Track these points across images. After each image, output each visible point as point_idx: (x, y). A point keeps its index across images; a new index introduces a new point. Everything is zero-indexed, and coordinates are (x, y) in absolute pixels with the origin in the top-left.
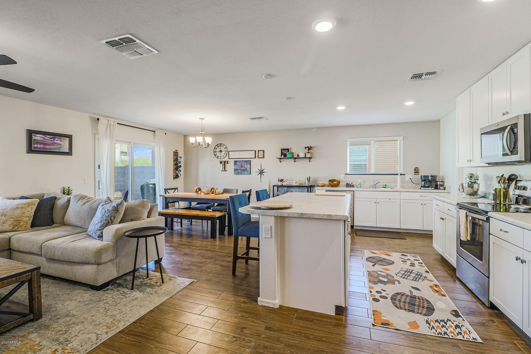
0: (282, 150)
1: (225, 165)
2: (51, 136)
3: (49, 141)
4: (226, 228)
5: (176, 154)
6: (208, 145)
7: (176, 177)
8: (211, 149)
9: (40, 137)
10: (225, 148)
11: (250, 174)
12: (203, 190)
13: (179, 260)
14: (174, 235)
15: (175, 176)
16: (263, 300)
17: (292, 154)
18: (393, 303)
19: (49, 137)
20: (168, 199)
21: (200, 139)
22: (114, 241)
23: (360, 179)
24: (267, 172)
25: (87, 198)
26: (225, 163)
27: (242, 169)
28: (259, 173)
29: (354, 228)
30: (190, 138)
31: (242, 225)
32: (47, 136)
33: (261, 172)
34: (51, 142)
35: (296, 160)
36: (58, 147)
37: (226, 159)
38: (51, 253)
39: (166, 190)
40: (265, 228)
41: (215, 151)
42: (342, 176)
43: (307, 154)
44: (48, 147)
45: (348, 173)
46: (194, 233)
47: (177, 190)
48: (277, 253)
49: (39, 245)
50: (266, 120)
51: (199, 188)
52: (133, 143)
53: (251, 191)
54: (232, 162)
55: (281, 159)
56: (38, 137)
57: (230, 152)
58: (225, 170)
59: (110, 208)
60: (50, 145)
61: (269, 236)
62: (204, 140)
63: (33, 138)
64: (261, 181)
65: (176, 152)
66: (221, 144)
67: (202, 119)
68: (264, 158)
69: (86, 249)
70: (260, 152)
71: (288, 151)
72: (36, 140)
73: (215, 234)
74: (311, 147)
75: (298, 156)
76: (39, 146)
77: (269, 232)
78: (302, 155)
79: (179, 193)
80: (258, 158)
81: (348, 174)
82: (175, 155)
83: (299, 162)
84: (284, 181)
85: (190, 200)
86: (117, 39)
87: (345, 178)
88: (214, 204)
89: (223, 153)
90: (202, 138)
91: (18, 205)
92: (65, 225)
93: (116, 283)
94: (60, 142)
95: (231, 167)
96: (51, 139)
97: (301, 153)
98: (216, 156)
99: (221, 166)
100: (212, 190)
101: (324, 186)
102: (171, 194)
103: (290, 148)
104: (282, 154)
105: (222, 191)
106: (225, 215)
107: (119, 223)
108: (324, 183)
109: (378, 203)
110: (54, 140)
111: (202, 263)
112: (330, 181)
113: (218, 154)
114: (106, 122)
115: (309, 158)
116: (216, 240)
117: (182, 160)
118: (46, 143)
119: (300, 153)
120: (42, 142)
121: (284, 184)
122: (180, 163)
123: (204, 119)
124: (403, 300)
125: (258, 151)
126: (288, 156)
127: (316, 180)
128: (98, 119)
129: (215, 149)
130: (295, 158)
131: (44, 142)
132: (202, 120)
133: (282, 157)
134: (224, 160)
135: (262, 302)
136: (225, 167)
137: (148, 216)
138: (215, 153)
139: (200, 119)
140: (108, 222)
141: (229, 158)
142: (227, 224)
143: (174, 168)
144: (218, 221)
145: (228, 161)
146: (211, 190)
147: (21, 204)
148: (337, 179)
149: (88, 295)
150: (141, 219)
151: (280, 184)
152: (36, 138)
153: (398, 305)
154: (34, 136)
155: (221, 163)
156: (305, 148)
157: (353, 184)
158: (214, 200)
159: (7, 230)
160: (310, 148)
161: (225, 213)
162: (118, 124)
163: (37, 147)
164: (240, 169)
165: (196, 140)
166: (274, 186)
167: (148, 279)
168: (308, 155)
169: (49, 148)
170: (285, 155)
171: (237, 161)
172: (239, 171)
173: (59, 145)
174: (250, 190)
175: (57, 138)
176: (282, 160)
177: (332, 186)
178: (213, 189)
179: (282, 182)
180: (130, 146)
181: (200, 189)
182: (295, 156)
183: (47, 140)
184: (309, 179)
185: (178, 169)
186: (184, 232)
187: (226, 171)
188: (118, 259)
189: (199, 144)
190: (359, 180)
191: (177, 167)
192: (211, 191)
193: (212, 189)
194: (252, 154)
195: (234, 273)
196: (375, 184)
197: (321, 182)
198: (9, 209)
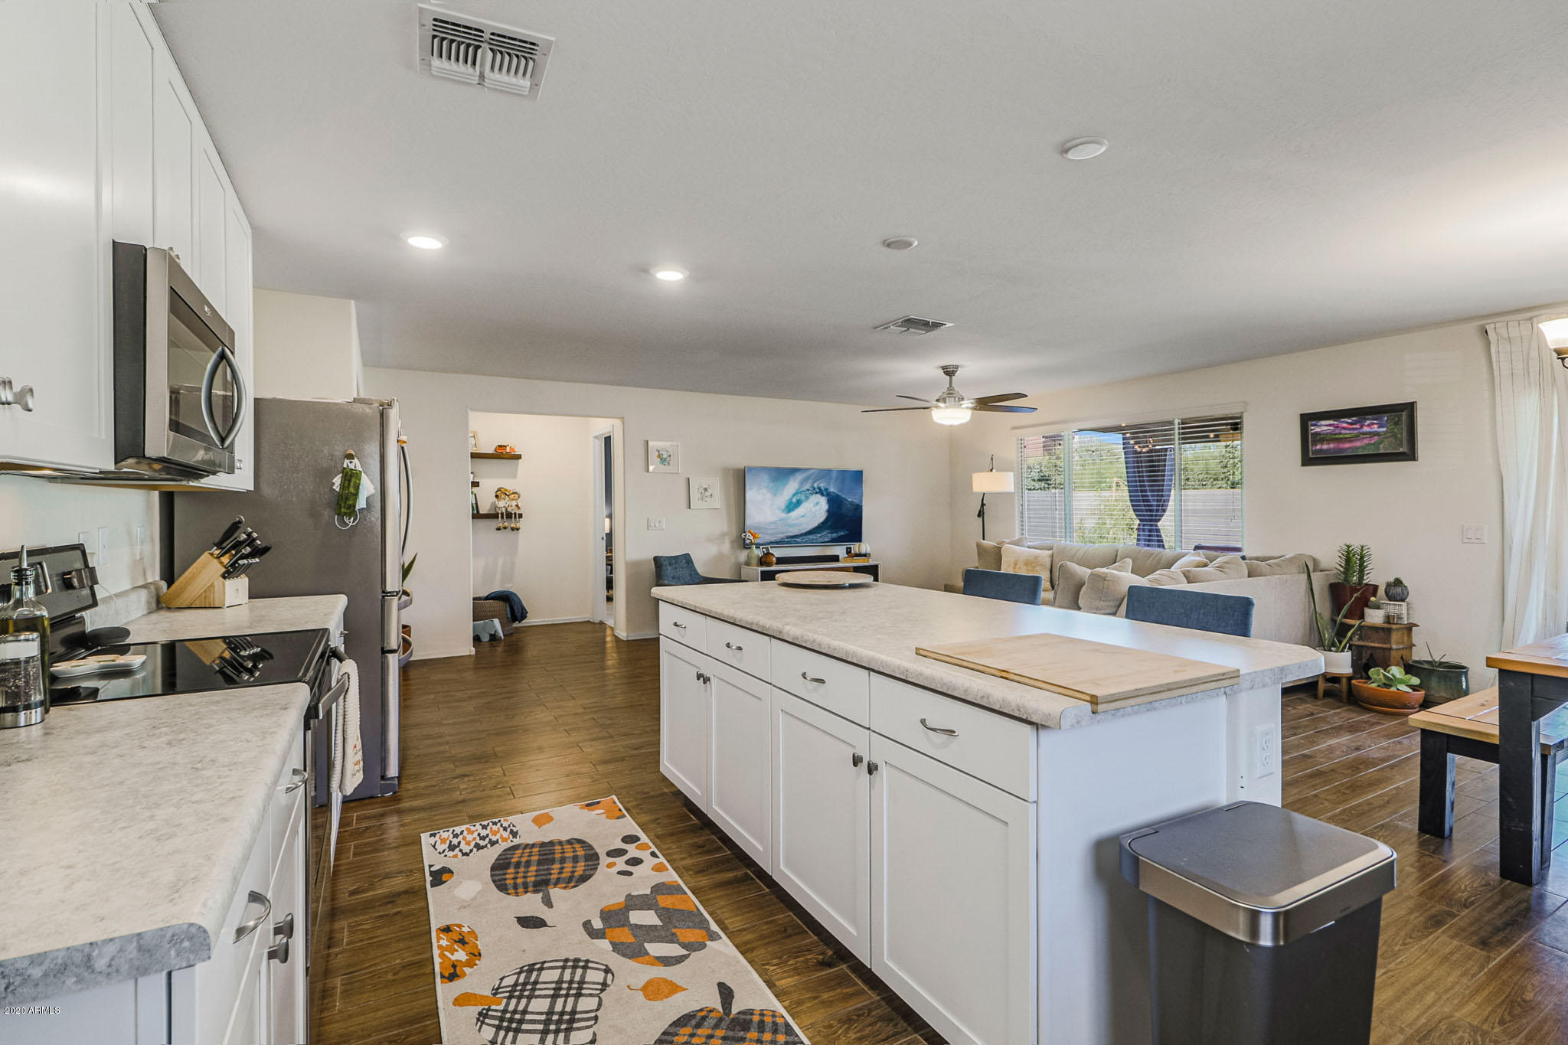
2: (1353, 417)
3: (1347, 432)
9: (1326, 425)
18: (591, 847)
19: (1349, 421)
32: (1342, 420)
34: (1355, 432)
36: (1372, 442)
44: (1347, 445)
56: (1323, 427)
60: (1351, 441)
63: (1312, 430)
72: (1317, 434)
76: (1325, 447)
94: (1379, 427)
96: (1355, 424)
110: (1362, 427)
118: (1341, 436)
120: (1333, 436)
124: (568, 866)
128: (1485, 332)
131: (1337, 436)
152: (1318, 430)
153: (577, 846)
154: (1313, 425)
163: (1321, 451)
169: (1350, 448)
173: (1375, 435)
175: (1368, 419)
183: (1344, 428)
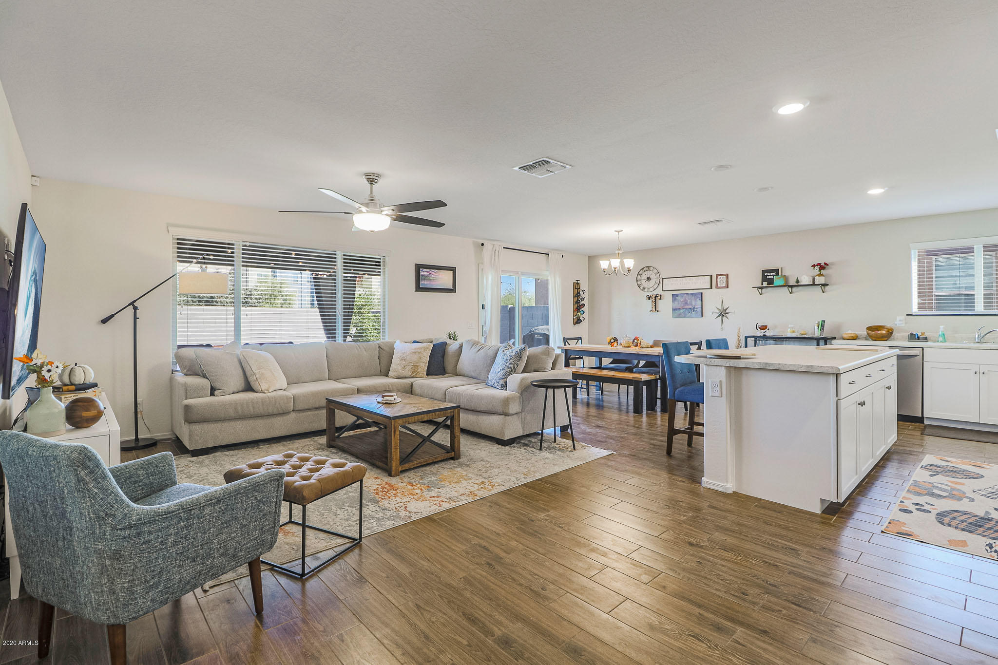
0: (764, 272)
1: (655, 302)
4: (659, 402)
5: (577, 286)
6: (629, 270)
7: (578, 321)
8: (633, 275)
10: (656, 274)
11: (702, 316)
12: (622, 341)
13: (591, 431)
14: (578, 404)
15: (576, 320)
16: (708, 481)
17: (786, 278)
19: (434, 271)
20: (569, 352)
21: (615, 263)
22: (520, 392)
23: (941, 325)
24: (734, 313)
25: (480, 344)
26: (655, 299)
27: (687, 308)
28: (718, 314)
29: (925, 422)
30: (601, 262)
31: (682, 386)
32: (432, 270)
33: (723, 314)
35: (794, 289)
37: (659, 292)
38: (456, 400)
39: (566, 340)
40: (712, 383)
41: (639, 278)
42: (898, 318)
43: (817, 278)
45: (915, 312)
46: (605, 404)
47: (580, 340)
48: (730, 418)
49: (444, 392)
50: (729, 222)
51: (615, 338)
52: (521, 272)
53: (701, 344)
54: (668, 297)
55: (761, 288)
56: (426, 272)
57: (664, 280)
58: (656, 310)
59: (513, 354)
60: (434, 281)
61: (718, 394)
62: (622, 263)
63: (421, 273)
64: (722, 329)
65: (578, 283)
66: (648, 267)
67: (618, 232)
68: (728, 287)
69: (493, 397)
70: (721, 278)
71: (777, 274)
72: (423, 275)
73: (640, 406)
74: (825, 264)
75: (798, 281)
76: (426, 283)
77: (718, 388)
78: (805, 280)
79: (583, 345)
80: (717, 287)
81: (914, 314)
82: (576, 288)
83: (799, 293)
84: (769, 329)
85: (599, 355)
86: (531, 163)
87: (906, 323)
88: (638, 363)
89: (652, 282)
90: (619, 260)
91: (415, 349)
92: (457, 375)
93: (521, 442)
94: (444, 276)
95: (667, 304)
97: (805, 276)
98: (641, 288)
99: (649, 304)
100: (636, 341)
101: (855, 338)
102: (572, 345)
103: (781, 268)
104: (764, 279)
105: (651, 343)
106: (656, 380)
107: (522, 373)
108: (856, 333)
109: (983, 373)
111: (622, 438)
112: (870, 328)
113: (644, 284)
114: (490, 247)
115: (820, 284)
116: (642, 416)
117: (586, 296)
119: (802, 278)
120: (429, 278)
121: (769, 333)
122: (583, 300)
123: (622, 231)
125: (717, 276)
126: (777, 281)
127: (838, 328)
128: (483, 245)
129: (639, 276)
130: (792, 287)
132: (620, 233)
133: (764, 285)
134: (655, 293)
135: (707, 483)
136: (655, 306)
137: (553, 369)
138: (639, 283)
139: (616, 231)
140: (512, 371)
141: (663, 290)
142: (659, 396)
143: (575, 308)
144: (644, 388)
145: (661, 295)
146: (633, 341)
147: (419, 348)
148: (888, 325)
149: (496, 448)
150: (545, 370)
151: (760, 333)
152: (423, 273)
154: (421, 271)
155: (649, 299)
156: (812, 266)
157: (926, 335)
158: (639, 356)
159: (407, 376)
160: (822, 267)
161: (656, 377)
162: (504, 248)
163: (424, 285)
164: (683, 308)
165: (610, 264)
166: (746, 338)
167: (556, 443)
168: (820, 280)
170: (771, 282)
171: (677, 295)
172: (682, 311)
173: (443, 280)
174: (699, 341)
176: (764, 290)
177: (874, 339)
178: (636, 339)
179: (765, 331)
180: (517, 277)
181: (615, 340)
182: (792, 282)
184: (822, 326)
185: (579, 309)
186: (592, 402)
187: (658, 311)
188: (523, 413)
189: (615, 270)
190: (942, 327)
191: (578, 307)
192: (633, 343)
193: (634, 339)
194: (705, 282)
195: (669, 452)
196: (982, 335)
197: (848, 331)
198: (408, 353)
